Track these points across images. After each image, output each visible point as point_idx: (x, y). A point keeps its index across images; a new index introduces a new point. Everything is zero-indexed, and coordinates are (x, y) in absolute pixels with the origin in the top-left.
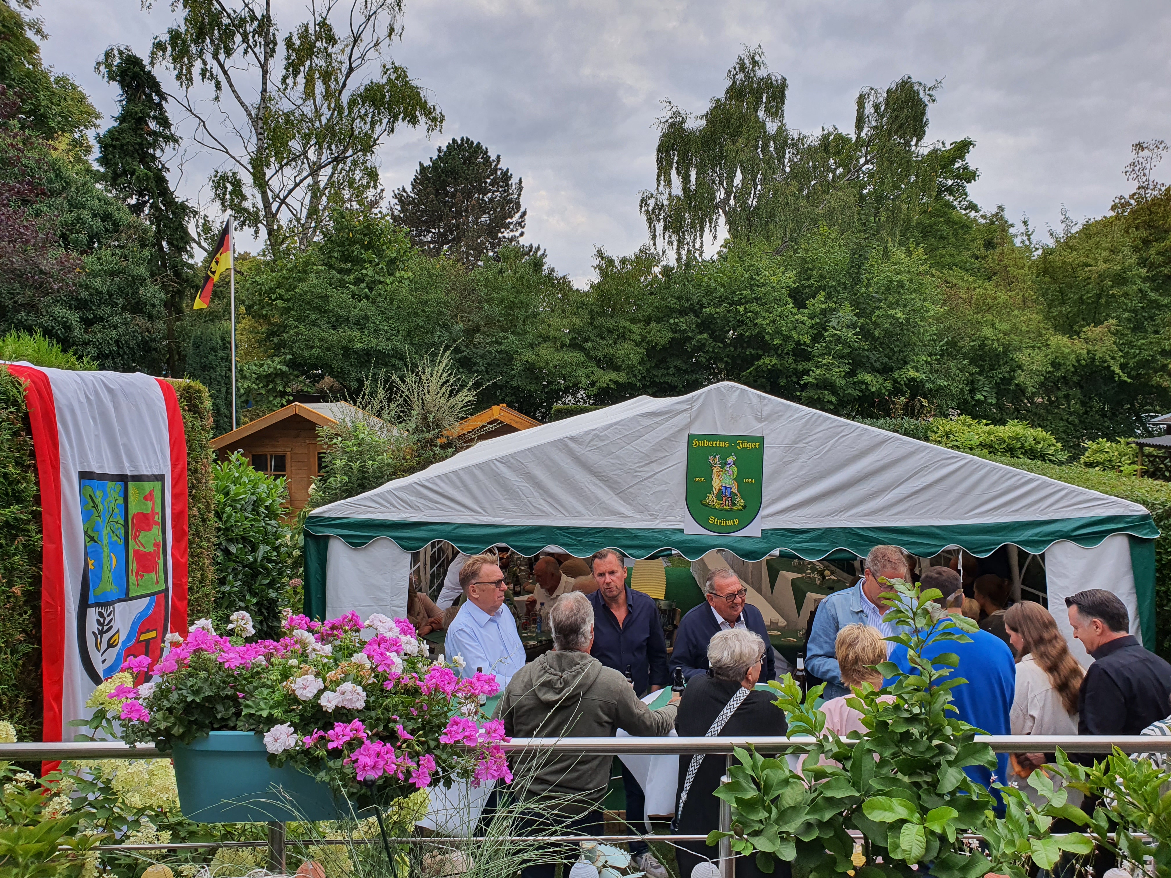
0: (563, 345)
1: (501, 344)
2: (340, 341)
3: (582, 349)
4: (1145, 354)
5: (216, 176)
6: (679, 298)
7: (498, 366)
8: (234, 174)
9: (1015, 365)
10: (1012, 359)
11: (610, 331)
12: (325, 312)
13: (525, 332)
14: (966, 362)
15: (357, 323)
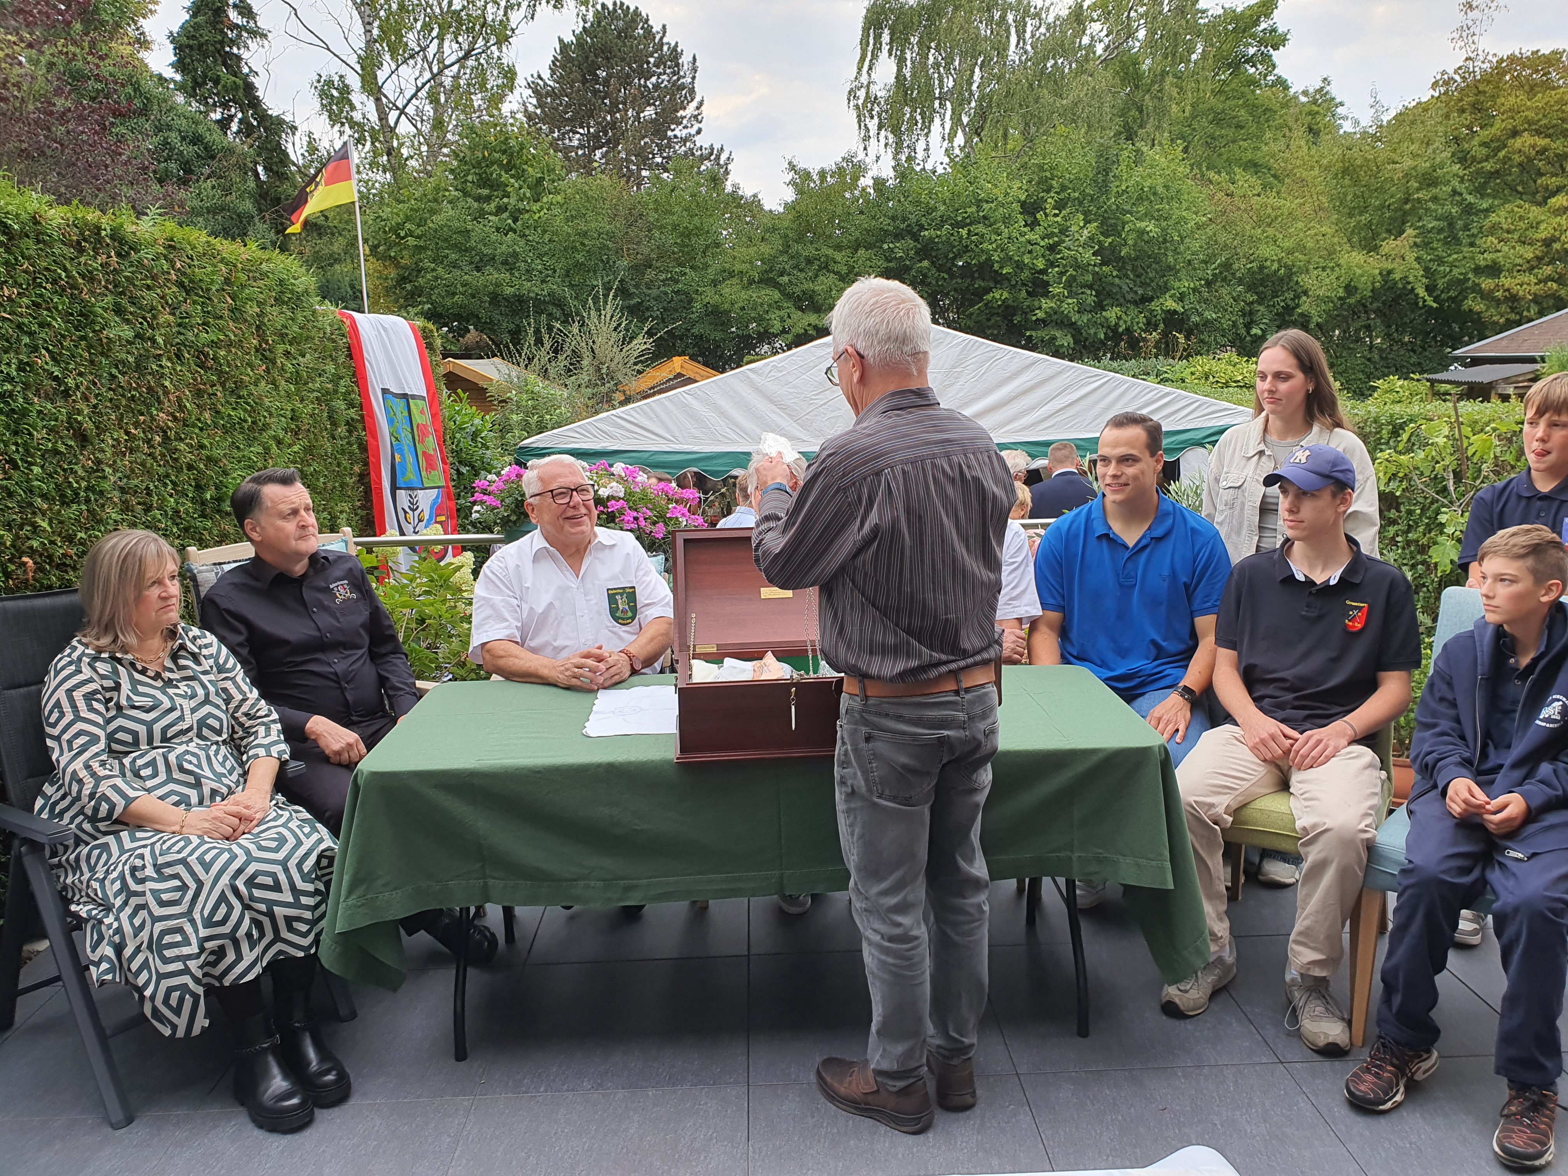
0: (751, 282)
1: (677, 282)
2: (486, 286)
3: (777, 286)
4: (1456, 271)
5: (319, 81)
6: (893, 218)
7: (676, 310)
8: (341, 77)
9: (1300, 290)
10: (1297, 283)
11: (809, 261)
12: (466, 250)
13: (706, 266)
14: (1240, 288)
15: (505, 263)
